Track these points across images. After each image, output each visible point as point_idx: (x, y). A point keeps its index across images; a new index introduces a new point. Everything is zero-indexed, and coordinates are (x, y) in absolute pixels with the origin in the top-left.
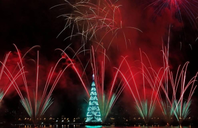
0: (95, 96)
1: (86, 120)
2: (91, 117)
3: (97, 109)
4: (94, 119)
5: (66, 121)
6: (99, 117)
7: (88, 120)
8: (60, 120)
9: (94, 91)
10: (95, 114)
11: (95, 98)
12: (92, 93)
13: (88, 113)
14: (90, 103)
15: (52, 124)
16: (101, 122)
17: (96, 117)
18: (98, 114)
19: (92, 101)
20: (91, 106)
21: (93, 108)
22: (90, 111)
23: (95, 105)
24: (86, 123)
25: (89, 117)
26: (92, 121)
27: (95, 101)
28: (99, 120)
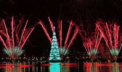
0: (55, 42)
1: (49, 59)
2: (53, 56)
3: (57, 51)
4: (55, 58)
5: (35, 59)
6: (58, 56)
7: (51, 59)
8: (31, 59)
9: (55, 39)
10: (56, 55)
11: (56, 43)
12: (54, 39)
13: (51, 54)
14: (52, 47)
15: (26, 62)
16: (60, 60)
17: (57, 56)
18: (58, 54)
19: (54, 45)
20: (53, 49)
21: (54, 51)
22: (52, 53)
23: (55, 48)
24: (49, 61)
25: (51, 56)
26: (54, 59)
27: (56, 45)
28: (59, 58)
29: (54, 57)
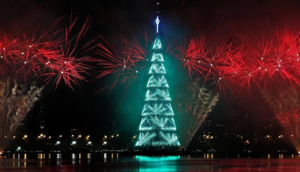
2: (151, 132)
3: (168, 110)
4: (158, 138)
5: (82, 142)
6: (171, 132)
7: (141, 141)
8: (66, 140)
9: (159, 64)
10: (162, 125)
11: (163, 81)
12: (154, 67)
13: (143, 121)
14: (148, 96)
16: (177, 147)
17: (165, 132)
18: (169, 124)
19: (153, 90)
20: (151, 103)
21: (156, 110)
22: (148, 117)
23: (160, 101)
24: (138, 148)
25: (145, 132)
26: (154, 144)
27: (162, 88)
28: (173, 140)
29: (153, 135)
